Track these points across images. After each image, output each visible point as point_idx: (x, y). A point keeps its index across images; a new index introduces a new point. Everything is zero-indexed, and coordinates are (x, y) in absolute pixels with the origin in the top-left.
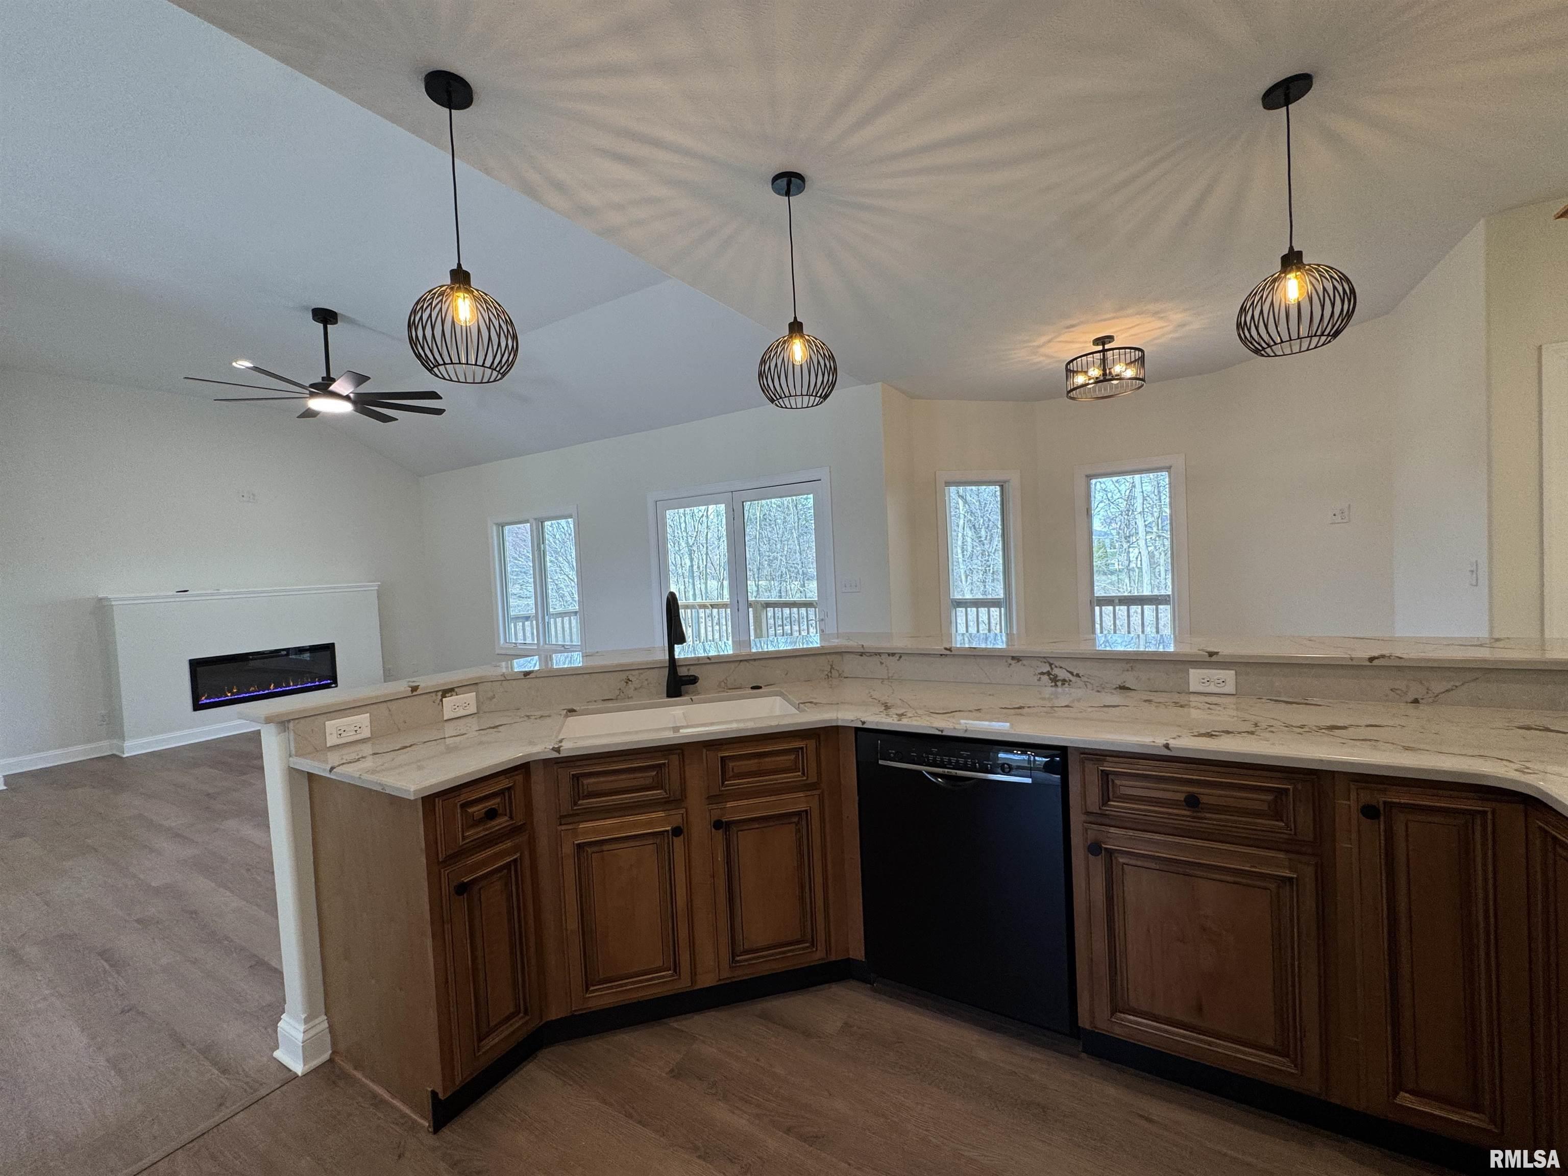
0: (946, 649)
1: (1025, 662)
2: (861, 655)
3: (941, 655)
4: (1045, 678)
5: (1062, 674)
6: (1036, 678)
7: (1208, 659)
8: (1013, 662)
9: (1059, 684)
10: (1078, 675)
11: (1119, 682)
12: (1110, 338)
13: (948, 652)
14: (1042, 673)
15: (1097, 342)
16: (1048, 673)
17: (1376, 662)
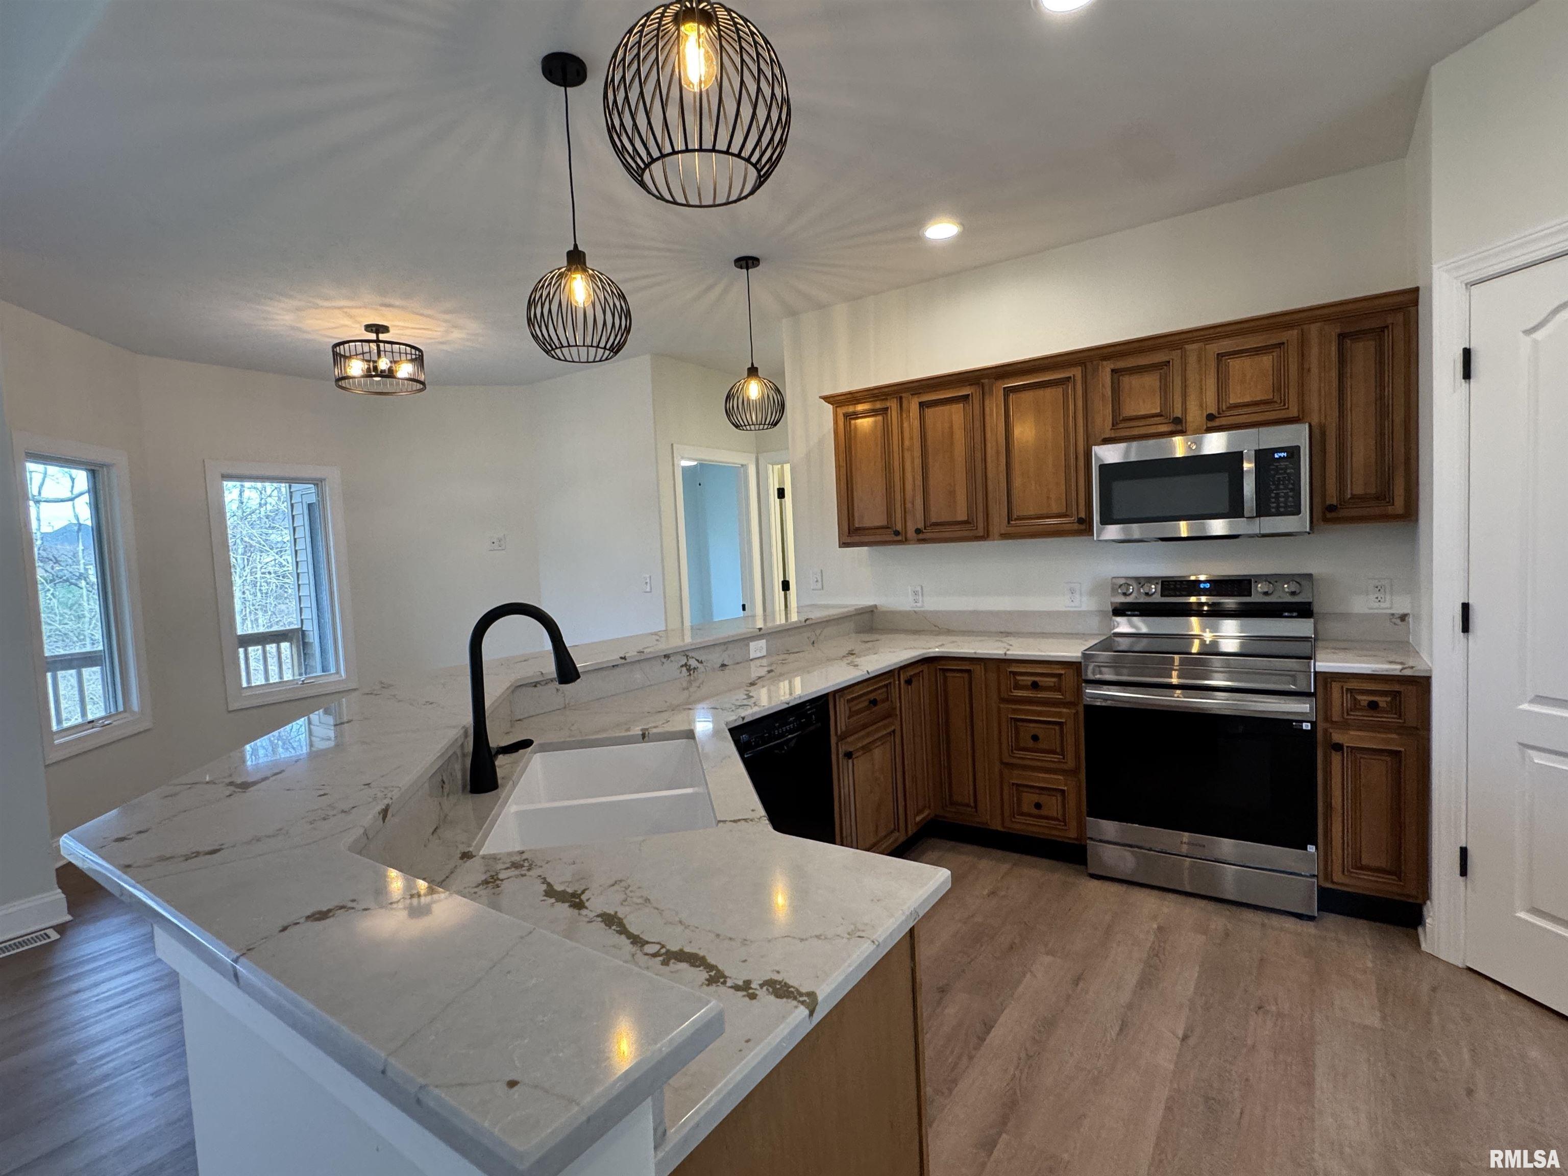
0: (621, 658)
1: (672, 658)
2: (535, 686)
3: (613, 666)
4: (684, 669)
5: (694, 663)
6: (679, 671)
7: (759, 633)
8: (664, 660)
9: (692, 672)
10: (701, 662)
11: (720, 662)
12: (385, 329)
13: (623, 661)
14: (682, 666)
15: (369, 328)
16: (686, 665)
17: (808, 622)
